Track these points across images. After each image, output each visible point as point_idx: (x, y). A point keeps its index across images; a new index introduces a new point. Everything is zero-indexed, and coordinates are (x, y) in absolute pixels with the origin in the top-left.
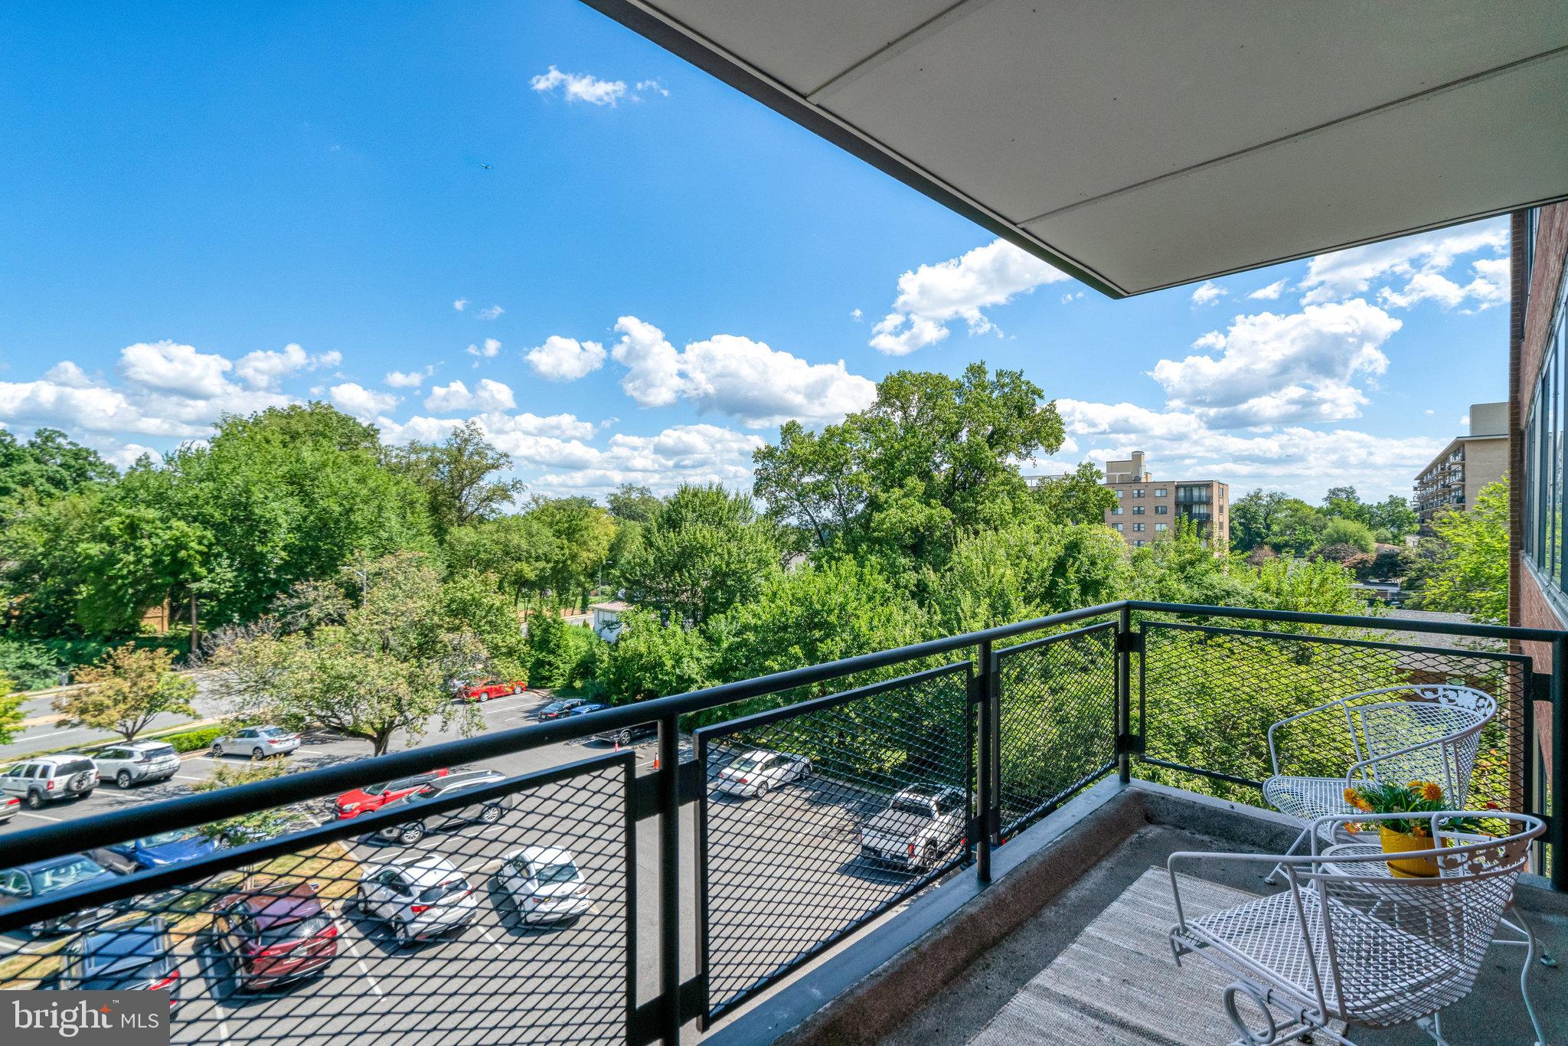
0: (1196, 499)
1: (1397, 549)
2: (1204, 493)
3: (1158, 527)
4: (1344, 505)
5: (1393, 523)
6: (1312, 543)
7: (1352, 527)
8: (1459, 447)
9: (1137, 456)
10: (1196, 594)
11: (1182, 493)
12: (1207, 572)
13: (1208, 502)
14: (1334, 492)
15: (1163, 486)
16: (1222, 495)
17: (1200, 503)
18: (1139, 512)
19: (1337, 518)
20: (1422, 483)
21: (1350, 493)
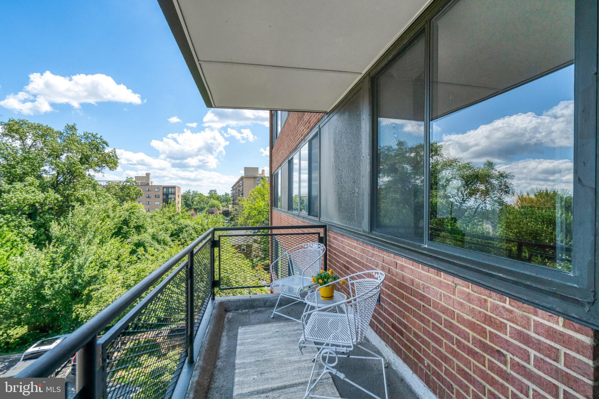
0: (170, 192)
1: (227, 209)
2: (173, 190)
3: (156, 203)
4: (214, 195)
5: (226, 201)
6: (205, 208)
7: (216, 202)
8: (242, 179)
9: (148, 175)
10: (176, 227)
11: (165, 190)
12: (179, 219)
13: (174, 194)
14: (211, 191)
15: (158, 187)
16: (179, 192)
17: (172, 194)
18: (149, 197)
19: (212, 199)
20: (233, 189)
21: (215, 191)
